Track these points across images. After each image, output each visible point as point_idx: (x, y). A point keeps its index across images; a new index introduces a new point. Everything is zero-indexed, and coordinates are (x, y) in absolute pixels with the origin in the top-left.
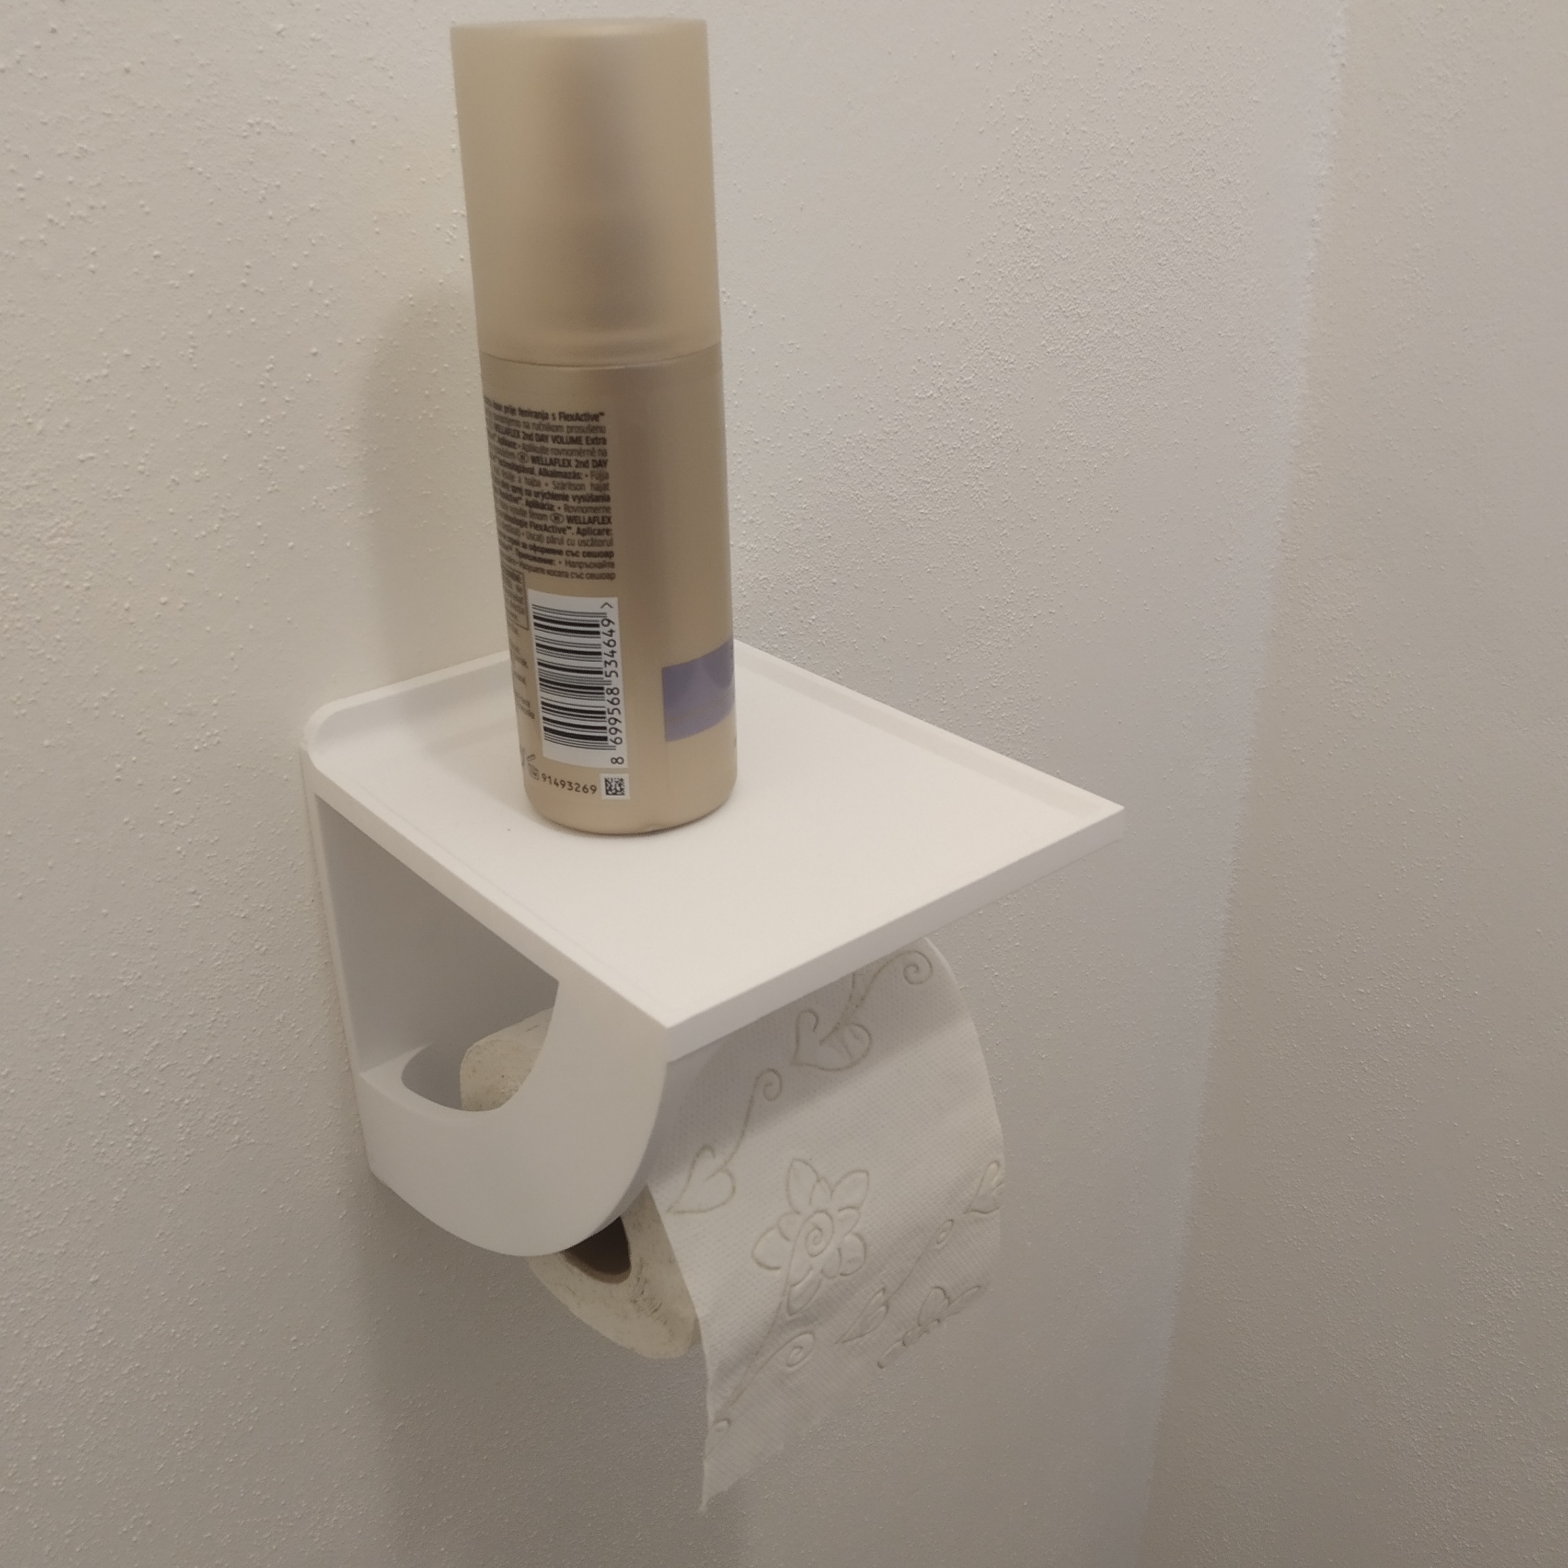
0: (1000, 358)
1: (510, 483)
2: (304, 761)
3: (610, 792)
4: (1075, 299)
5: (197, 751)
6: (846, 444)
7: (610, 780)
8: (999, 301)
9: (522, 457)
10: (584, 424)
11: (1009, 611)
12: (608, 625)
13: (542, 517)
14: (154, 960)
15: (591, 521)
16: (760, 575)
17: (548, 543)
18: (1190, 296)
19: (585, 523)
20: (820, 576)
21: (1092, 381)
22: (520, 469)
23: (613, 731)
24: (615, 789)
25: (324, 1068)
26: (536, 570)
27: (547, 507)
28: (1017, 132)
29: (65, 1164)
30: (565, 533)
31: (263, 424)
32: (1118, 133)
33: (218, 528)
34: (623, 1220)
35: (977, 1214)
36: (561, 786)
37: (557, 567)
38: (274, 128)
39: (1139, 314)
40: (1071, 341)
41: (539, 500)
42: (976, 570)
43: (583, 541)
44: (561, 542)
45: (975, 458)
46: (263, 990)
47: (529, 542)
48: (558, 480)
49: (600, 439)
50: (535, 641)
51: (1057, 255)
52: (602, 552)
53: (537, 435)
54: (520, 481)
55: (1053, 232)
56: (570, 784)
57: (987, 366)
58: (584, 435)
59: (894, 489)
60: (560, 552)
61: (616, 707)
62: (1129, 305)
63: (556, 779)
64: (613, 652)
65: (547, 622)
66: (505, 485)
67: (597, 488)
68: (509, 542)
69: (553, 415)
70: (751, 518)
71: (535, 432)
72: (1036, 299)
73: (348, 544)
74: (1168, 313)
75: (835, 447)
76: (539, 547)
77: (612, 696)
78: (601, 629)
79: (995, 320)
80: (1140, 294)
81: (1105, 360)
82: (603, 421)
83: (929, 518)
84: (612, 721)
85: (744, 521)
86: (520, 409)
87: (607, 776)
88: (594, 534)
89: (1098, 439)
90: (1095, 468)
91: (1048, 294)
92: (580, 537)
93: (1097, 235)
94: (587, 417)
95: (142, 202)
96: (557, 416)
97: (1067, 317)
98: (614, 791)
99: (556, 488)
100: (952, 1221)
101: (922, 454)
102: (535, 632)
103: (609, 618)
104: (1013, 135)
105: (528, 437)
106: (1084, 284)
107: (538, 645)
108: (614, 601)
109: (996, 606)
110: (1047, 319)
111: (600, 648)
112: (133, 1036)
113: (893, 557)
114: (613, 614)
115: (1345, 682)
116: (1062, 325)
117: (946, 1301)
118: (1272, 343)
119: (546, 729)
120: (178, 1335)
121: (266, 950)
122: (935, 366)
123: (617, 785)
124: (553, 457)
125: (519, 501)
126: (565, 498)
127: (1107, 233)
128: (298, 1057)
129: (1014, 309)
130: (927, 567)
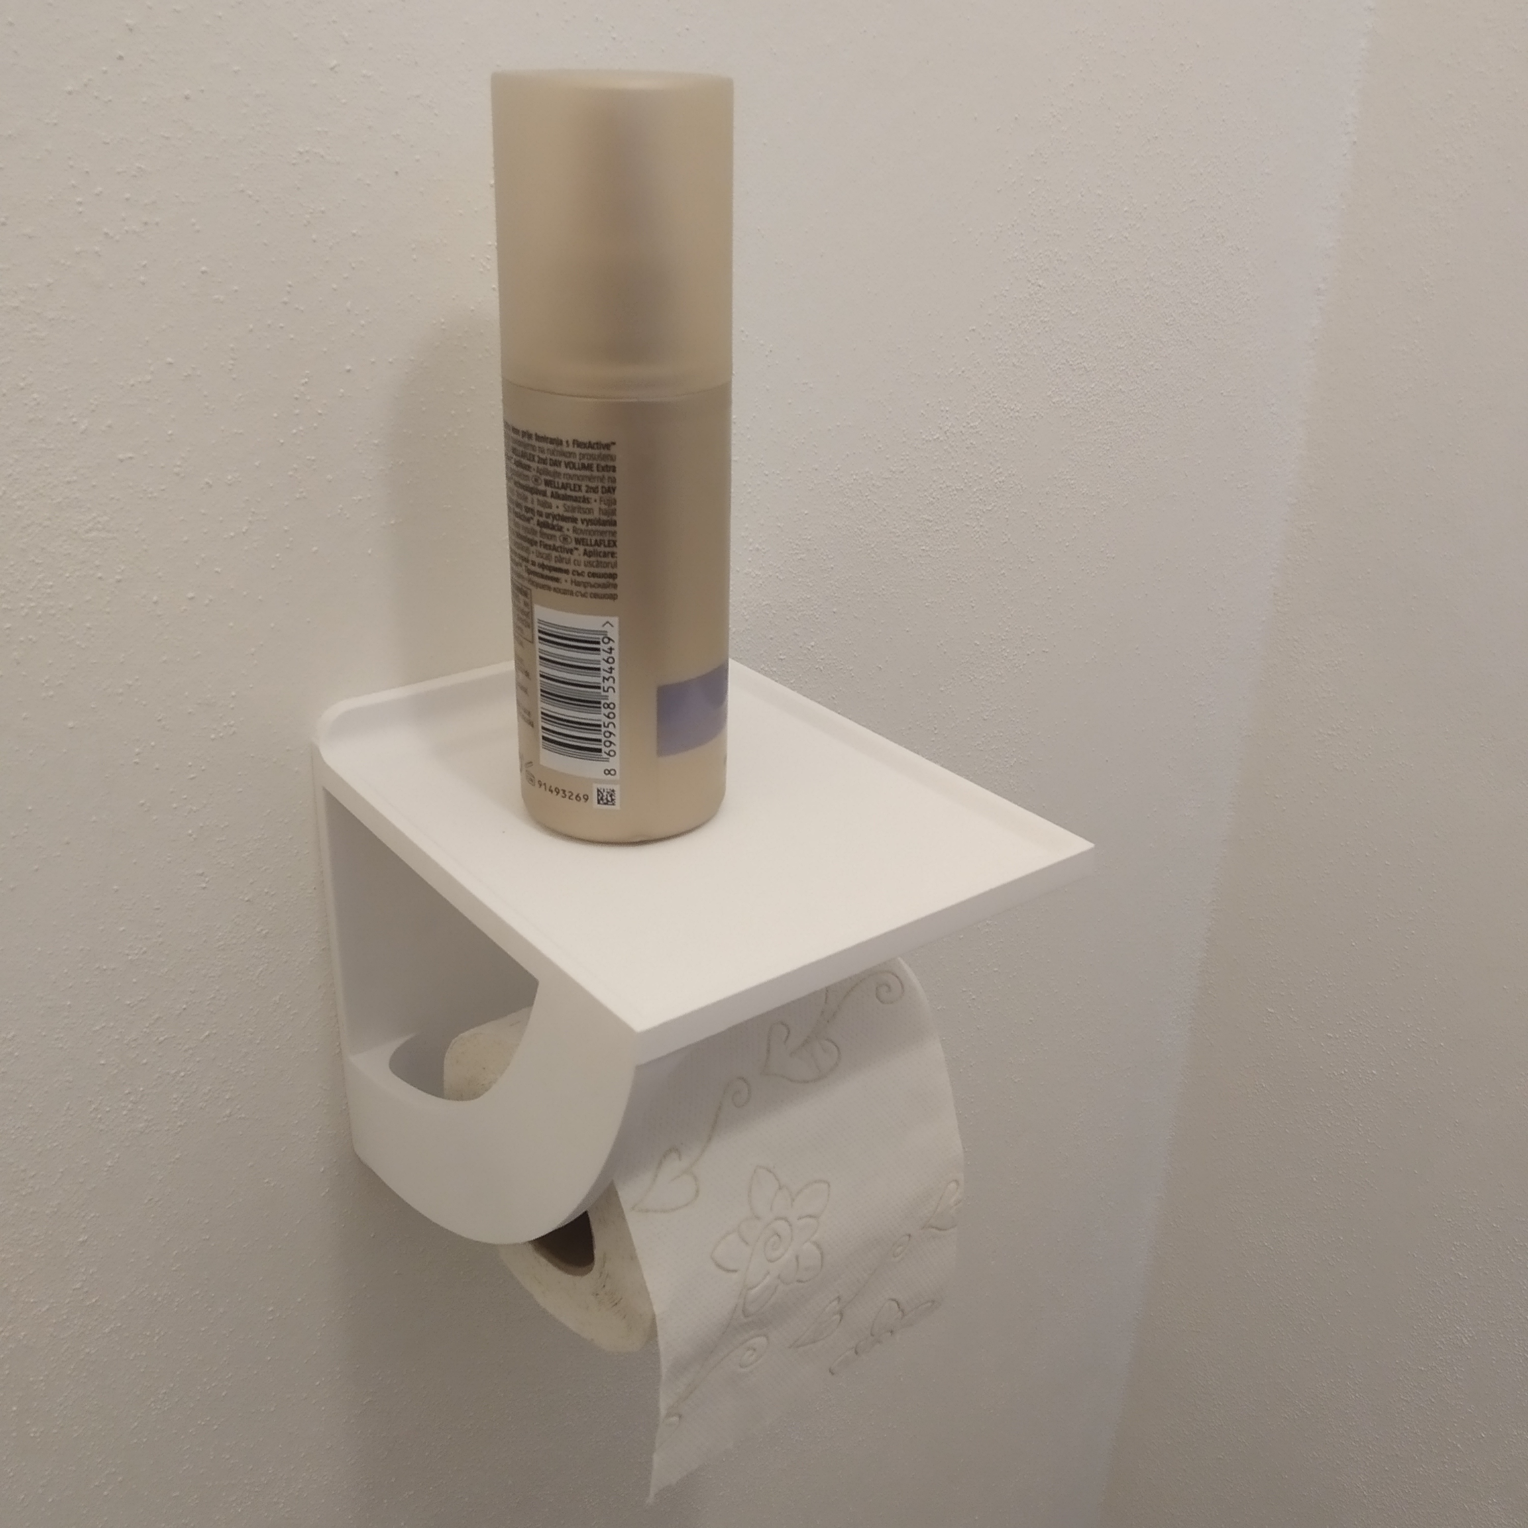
0: (1006, 406)
1: (524, 504)
2: (314, 755)
3: (601, 802)
4: (1082, 353)
5: (213, 740)
6: (852, 481)
7: (602, 791)
8: (1008, 351)
9: (536, 480)
10: (596, 452)
11: (1004, 647)
12: (608, 643)
13: (552, 537)
14: (160, 936)
15: (597, 543)
16: (763, 600)
17: (556, 562)
18: (1194, 356)
19: (591, 545)
20: (821, 605)
21: (1095, 432)
22: (533, 491)
23: (608, 744)
24: (607, 799)
25: (316, 1049)
26: (543, 587)
27: (556, 528)
28: (1033, 192)
29: (63, 1126)
30: (571, 553)
31: (295, 434)
32: (1132, 197)
33: (247, 530)
34: (589, 1214)
35: (934, 1230)
36: (555, 793)
37: (563, 586)
38: (322, 157)
39: (1144, 371)
40: (1077, 393)
41: (550, 521)
42: (973, 607)
43: (589, 562)
44: (568, 562)
45: (977, 500)
46: (262, 971)
47: (539, 560)
48: (569, 503)
49: (610, 467)
50: (538, 654)
51: (1067, 311)
52: (606, 574)
53: (551, 459)
54: (532, 502)
55: (1064, 289)
56: (564, 791)
57: (994, 413)
58: (595, 463)
59: (896, 525)
60: (566, 572)
61: (611, 721)
62: (1134, 361)
63: (551, 787)
64: (611, 669)
65: (551, 637)
66: (518, 505)
67: (605, 513)
68: (519, 559)
69: (567, 442)
70: (757, 546)
71: (549, 456)
72: (1044, 351)
73: (370, 551)
74: (1172, 371)
75: (842, 482)
76: (547, 566)
77: (609, 710)
78: (602, 646)
79: (1003, 370)
80: (1145, 352)
81: (1108, 413)
82: (613, 450)
83: (929, 555)
84: (607, 734)
85: (751, 548)
86: (536, 435)
87: (600, 786)
88: (600, 556)
89: (1098, 488)
90: (1094, 516)
91: (1056, 348)
92: (586, 558)
93: (1106, 294)
94: (599, 445)
95: (193, 220)
96: (571, 443)
97: (1074, 370)
98: (605, 801)
99: (566, 511)
100: (910, 1236)
101: (926, 494)
102: (539, 645)
103: (609, 635)
104: (1030, 195)
105: (543, 461)
106: (1091, 340)
107: (541, 658)
108: (615, 620)
109: (991, 642)
110: (1053, 371)
111: (600, 664)
112: (135, 1008)
113: (893, 590)
114: (614, 633)
115: (1329, 735)
116: (1068, 378)
117: (900, 1313)
118: (1273, 404)
119: (544, 738)
120: (160, 1299)
121: (268, 933)
122: (942, 411)
123: (609, 795)
124: (565, 481)
125: (531, 521)
126: (574, 520)
127: (1116, 293)
128: (291, 1037)
129: (1022, 360)
130: (925, 601)
